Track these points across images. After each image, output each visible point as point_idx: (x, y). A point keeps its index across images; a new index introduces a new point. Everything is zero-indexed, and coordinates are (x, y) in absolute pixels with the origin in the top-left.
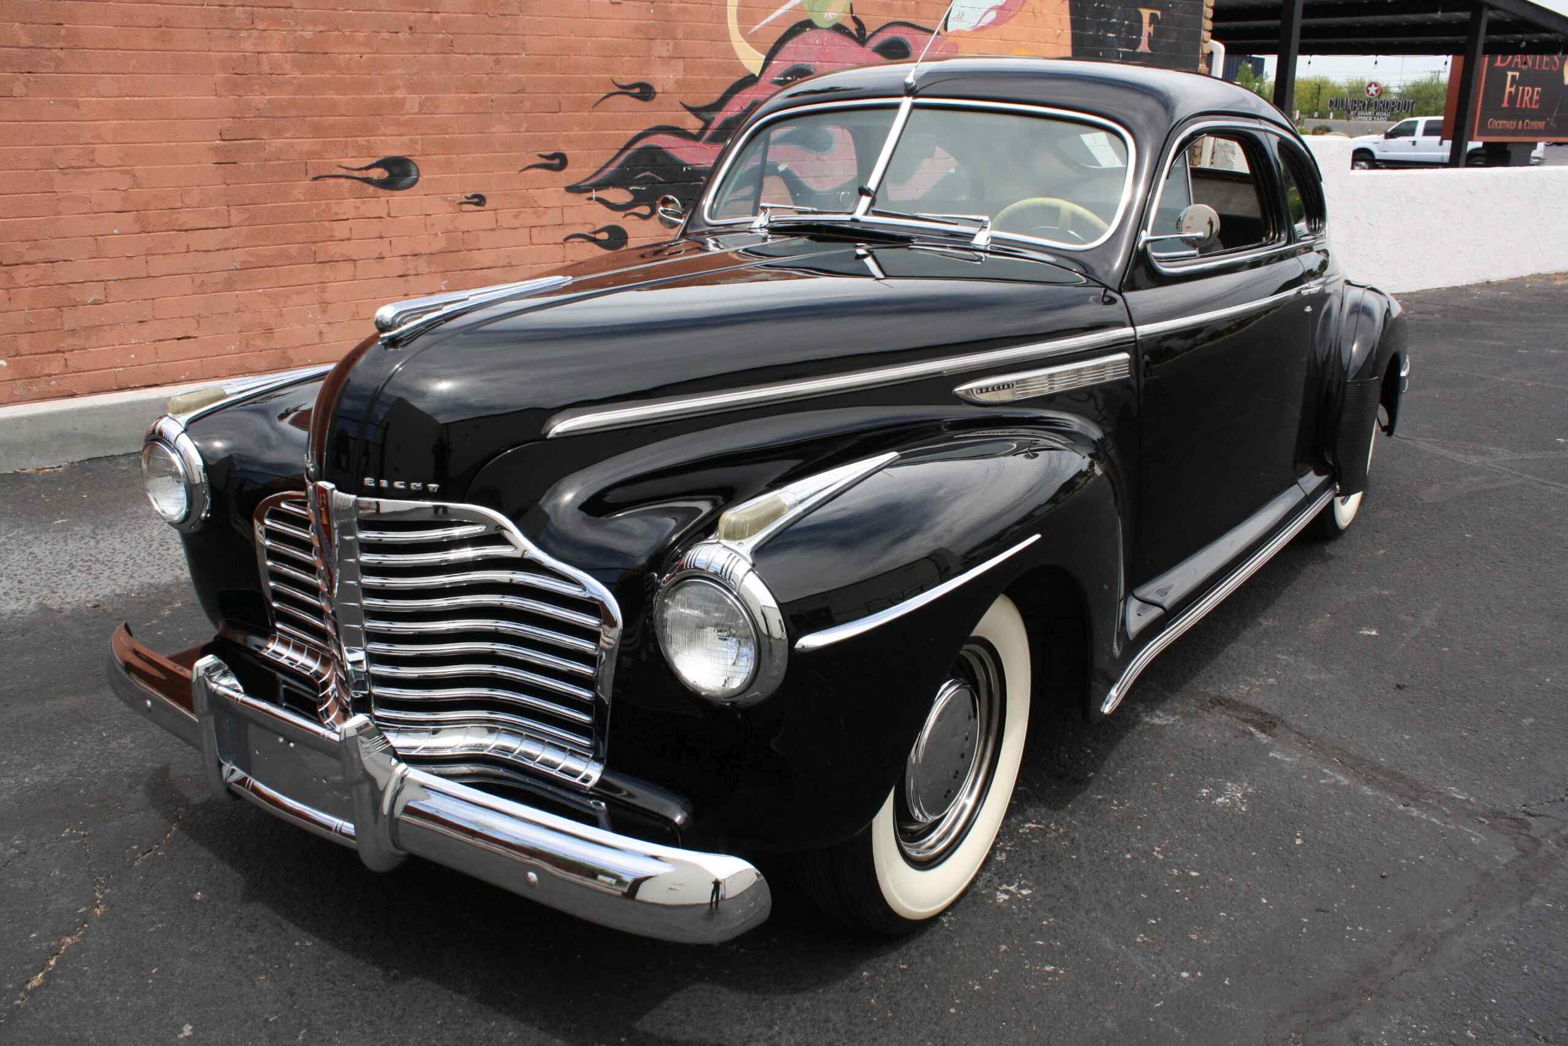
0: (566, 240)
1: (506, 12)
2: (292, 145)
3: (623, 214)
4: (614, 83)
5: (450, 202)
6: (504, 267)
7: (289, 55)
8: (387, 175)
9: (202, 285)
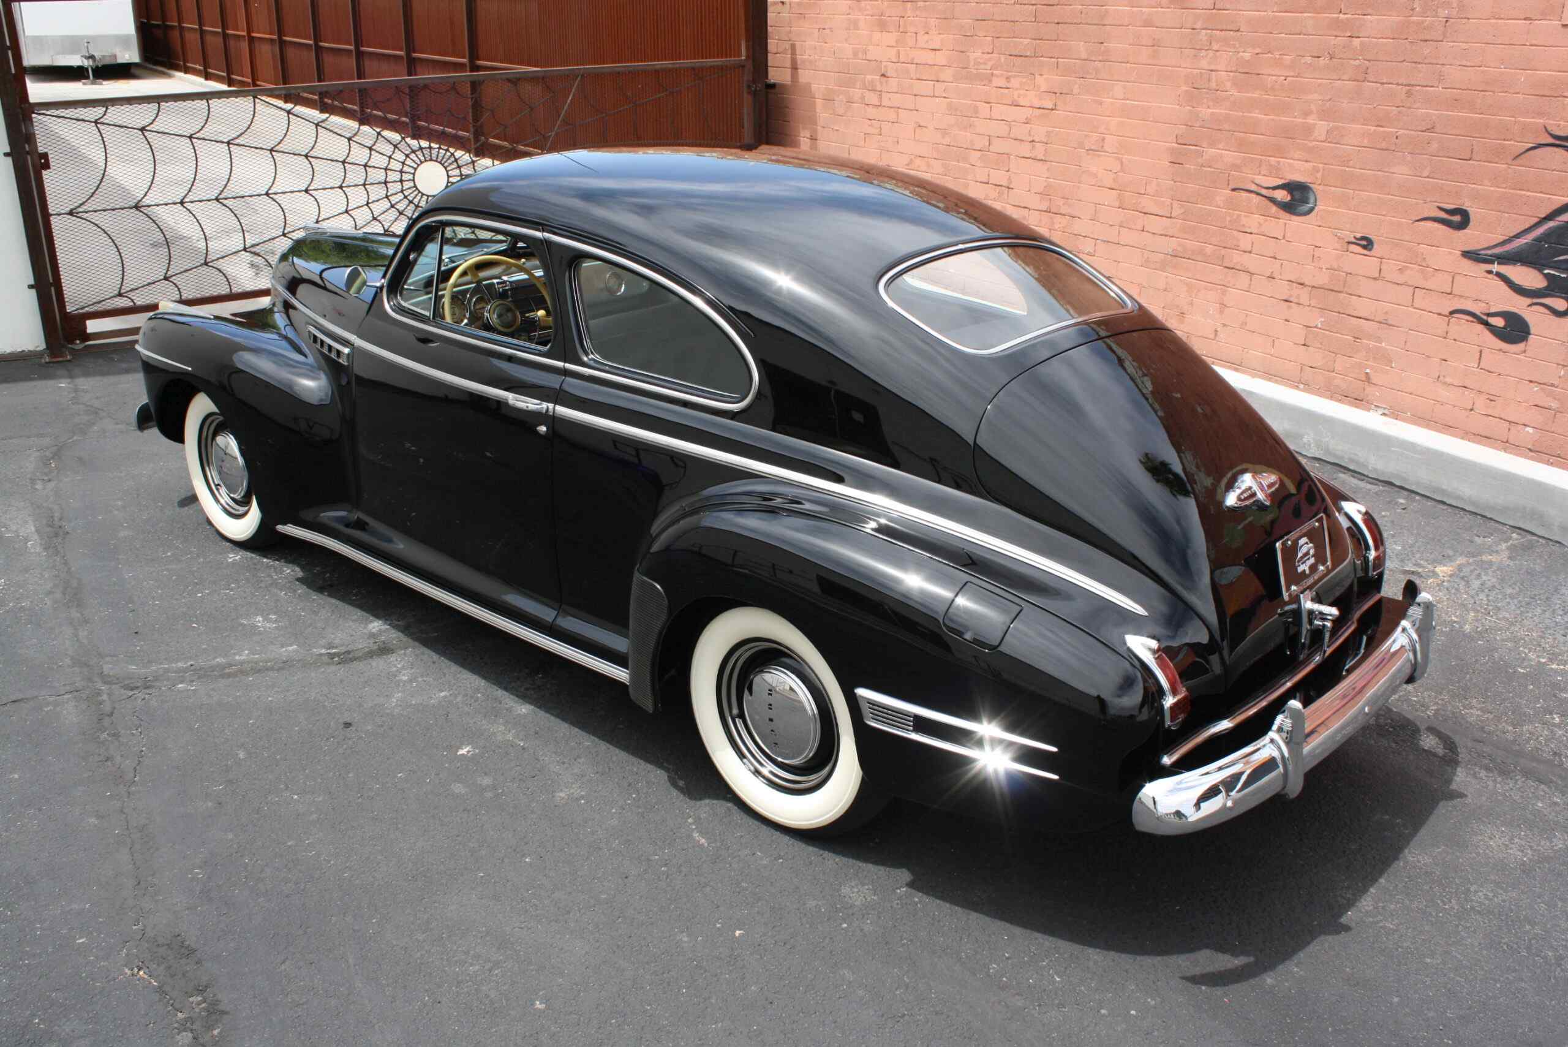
0: (1452, 313)
1: (1428, 38)
2: (1221, 156)
3: (1529, 301)
4: (1547, 130)
5: (1339, 238)
6: (1380, 323)
7: (1232, 74)
8: (1289, 198)
9: (1147, 260)
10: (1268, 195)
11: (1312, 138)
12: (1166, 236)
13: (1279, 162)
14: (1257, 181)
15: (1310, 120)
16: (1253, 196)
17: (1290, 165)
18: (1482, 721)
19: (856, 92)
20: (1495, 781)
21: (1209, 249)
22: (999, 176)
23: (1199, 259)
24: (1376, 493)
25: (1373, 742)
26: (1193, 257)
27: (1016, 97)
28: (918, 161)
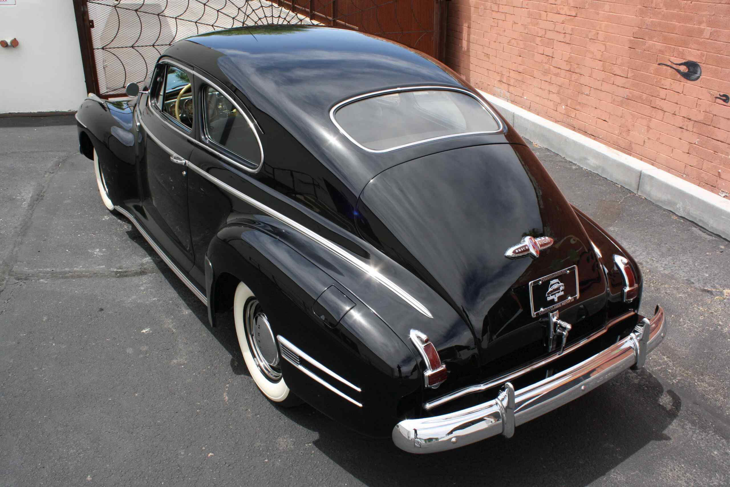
2: (654, 45)
5: (711, 94)
8: (687, 71)
9: (614, 100)
10: (675, 68)
11: (702, 37)
12: (624, 88)
13: (683, 50)
14: (671, 60)
15: (702, 27)
16: (669, 68)
17: (689, 52)
18: (705, 391)
19: (489, 4)
20: (694, 432)
21: (644, 96)
22: (548, 51)
23: (640, 102)
24: (709, 241)
25: (630, 395)
26: (636, 100)
27: (559, 9)
28: (513, 41)
